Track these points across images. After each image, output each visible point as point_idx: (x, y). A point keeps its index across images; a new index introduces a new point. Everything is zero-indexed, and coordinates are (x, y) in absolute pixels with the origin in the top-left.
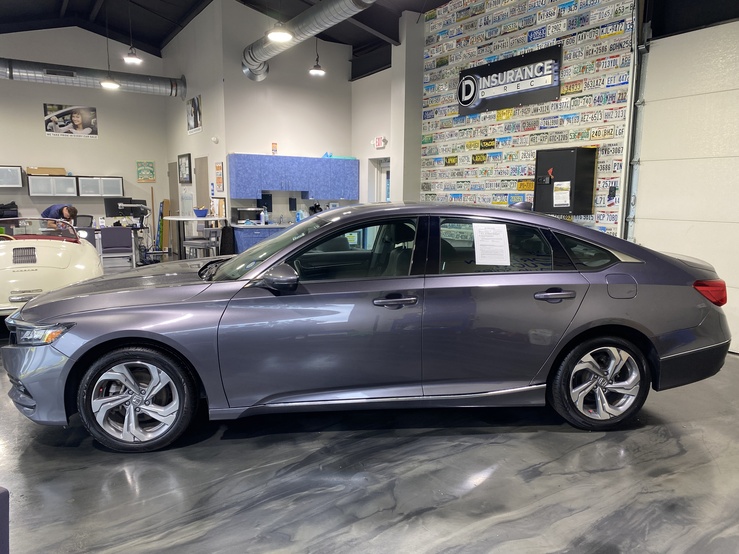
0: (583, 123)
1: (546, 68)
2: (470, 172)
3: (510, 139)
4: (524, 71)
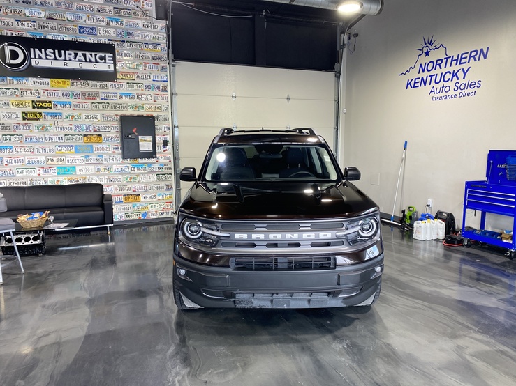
0: (138, 100)
1: (107, 58)
2: (21, 127)
3: (70, 103)
4: (85, 55)
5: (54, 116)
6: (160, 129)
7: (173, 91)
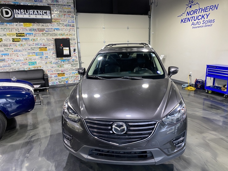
0: (62, 31)
2: (12, 45)
3: (32, 34)
4: (38, 12)
5: (26, 39)
6: (72, 44)
7: (77, 27)
